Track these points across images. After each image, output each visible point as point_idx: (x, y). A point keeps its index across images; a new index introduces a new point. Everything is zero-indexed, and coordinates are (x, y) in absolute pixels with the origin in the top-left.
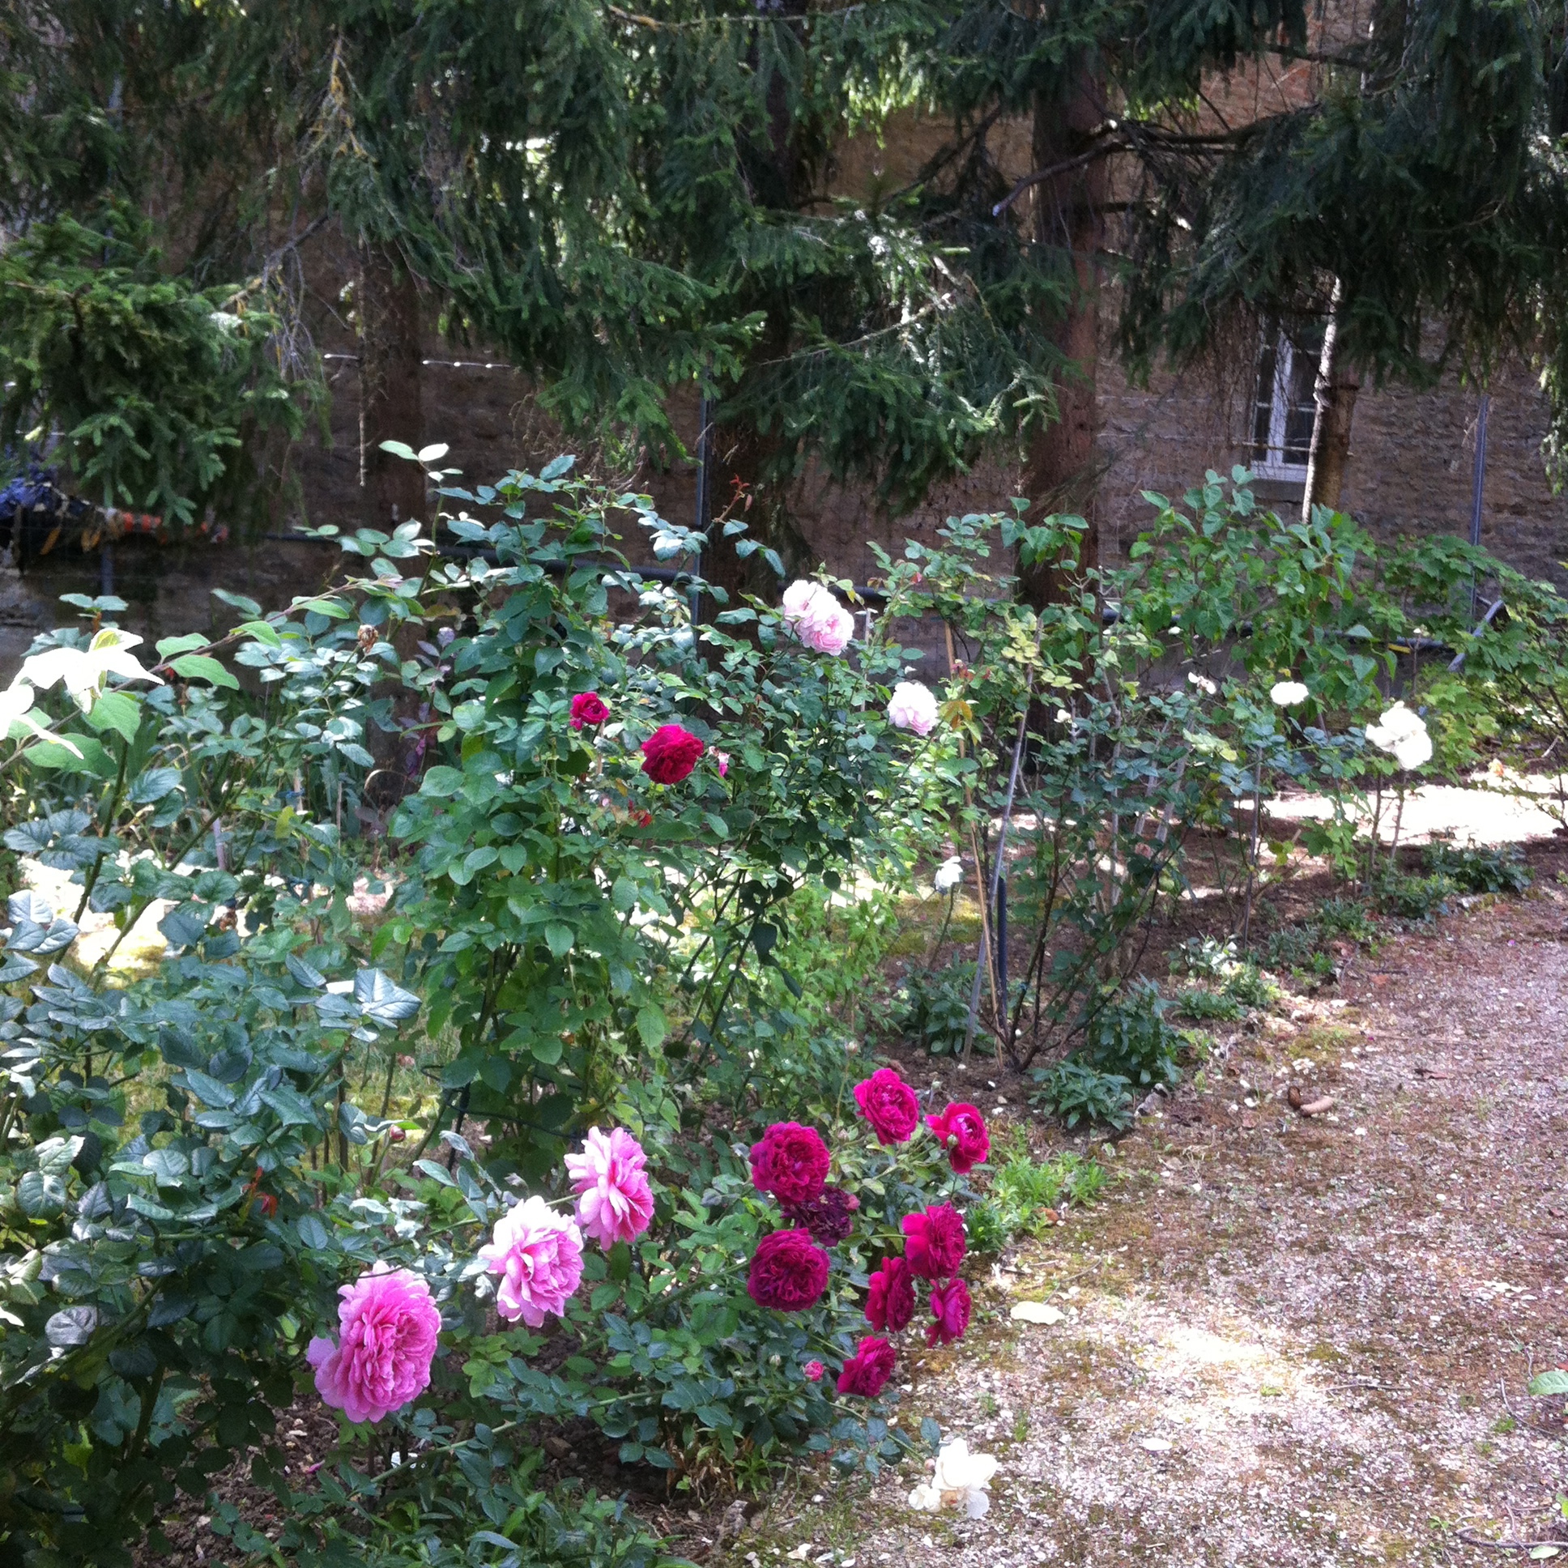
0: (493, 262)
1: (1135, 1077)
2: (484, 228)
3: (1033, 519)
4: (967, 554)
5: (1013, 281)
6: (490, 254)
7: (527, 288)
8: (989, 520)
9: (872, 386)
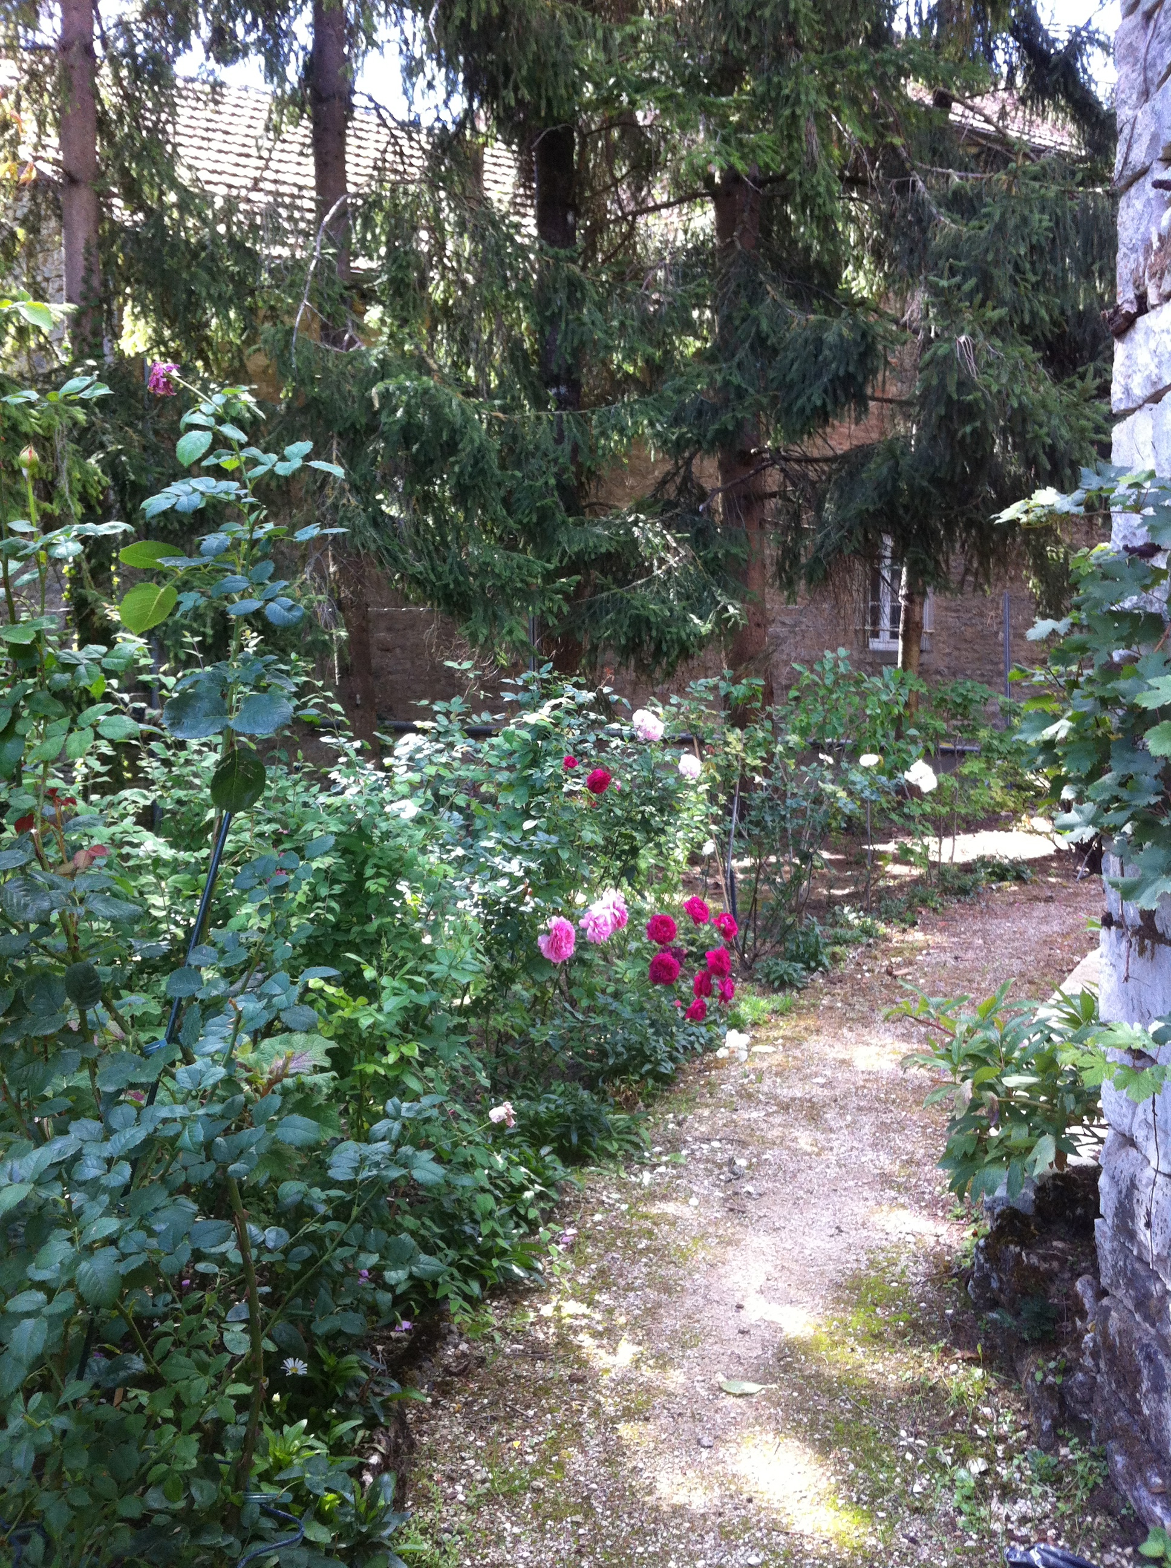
0: (431, 559)
1: (807, 964)
2: (425, 540)
3: (735, 681)
4: (701, 700)
5: (713, 548)
6: (429, 553)
7: (451, 572)
8: (712, 681)
9: (642, 612)
